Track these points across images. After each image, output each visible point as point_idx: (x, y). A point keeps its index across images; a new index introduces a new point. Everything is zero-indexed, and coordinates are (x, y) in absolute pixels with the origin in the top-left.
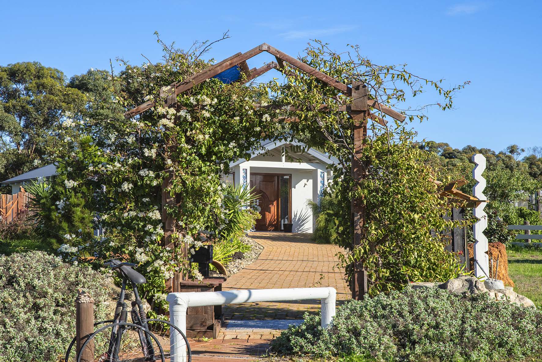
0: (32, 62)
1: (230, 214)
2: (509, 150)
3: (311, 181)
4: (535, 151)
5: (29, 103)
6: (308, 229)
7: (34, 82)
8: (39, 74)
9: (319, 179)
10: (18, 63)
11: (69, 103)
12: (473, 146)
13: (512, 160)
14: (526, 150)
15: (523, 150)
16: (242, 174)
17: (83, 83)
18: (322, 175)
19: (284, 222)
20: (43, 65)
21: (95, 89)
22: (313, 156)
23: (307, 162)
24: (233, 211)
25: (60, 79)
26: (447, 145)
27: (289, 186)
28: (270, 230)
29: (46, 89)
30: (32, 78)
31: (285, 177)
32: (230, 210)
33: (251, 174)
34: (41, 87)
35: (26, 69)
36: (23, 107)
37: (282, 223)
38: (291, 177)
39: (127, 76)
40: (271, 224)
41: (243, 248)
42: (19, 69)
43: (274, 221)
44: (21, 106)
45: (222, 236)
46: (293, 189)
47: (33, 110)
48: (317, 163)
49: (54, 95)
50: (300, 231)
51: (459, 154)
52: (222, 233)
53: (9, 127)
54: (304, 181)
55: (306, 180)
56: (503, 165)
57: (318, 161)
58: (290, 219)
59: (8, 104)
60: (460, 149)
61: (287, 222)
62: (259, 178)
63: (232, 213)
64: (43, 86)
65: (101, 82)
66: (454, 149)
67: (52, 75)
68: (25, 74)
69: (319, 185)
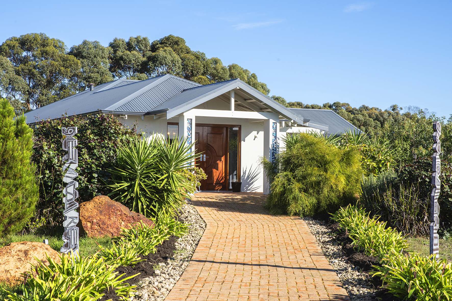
0: (39, 33)
1: (163, 180)
2: (391, 109)
3: (262, 133)
4: (409, 109)
5: (35, 67)
6: (258, 188)
7: (39, 49)
8: (44, 43)
9: (271, 131)
10: (28, 34)
11: (67, 68)
12: (366, 105)
13: (399, 115)
14: (403, 108)
15: (401, 109)
16: (186, 124)
17: (79, 52)
18: (275, 127)
19: (233, 178)
20: (47, 35)
21: (88, 57)
22: (265, 104)
23: (258, 111)
24: (167, 175)
25: (61, 48)
26: (348, 105)
27: (238, 138)
28: (217, 190)
29: (49, 55)
30: (39, 46)
31: (234, 129)
32: (162, 175)
33: (197, 125)
34: (44, 54)
35: (33, 39)
36: (30, 70)
37: (231, 181)
38: (240, 128)
39: (114, 46)
40: (218, 183)
41: (177, 228)
42: (28, 39)
43: (222, 179)
44: (28, 70)
45: (152, 210)
46: (242, 142)
47: (37, 73)
48: (268, 112)
49: (55, 61)
50: (249, 190)
51: (357, 111)
52: (151, 207)
53: (19, 87)
54: (254, 133)
55: (256, 132)
56: (393, 120)
57: (270, 110)
58: (239, 177)
59: (18, 68)
60: (358, 108)
61: (235, 180)
62: (206, 130)
63: (165, 178)
64: (46, 53)
65: (93, 51)
66: (353, 108)
67: (55, 44)
68: (33, 43)
69: (271, 138)
